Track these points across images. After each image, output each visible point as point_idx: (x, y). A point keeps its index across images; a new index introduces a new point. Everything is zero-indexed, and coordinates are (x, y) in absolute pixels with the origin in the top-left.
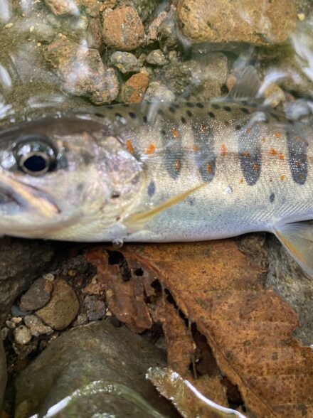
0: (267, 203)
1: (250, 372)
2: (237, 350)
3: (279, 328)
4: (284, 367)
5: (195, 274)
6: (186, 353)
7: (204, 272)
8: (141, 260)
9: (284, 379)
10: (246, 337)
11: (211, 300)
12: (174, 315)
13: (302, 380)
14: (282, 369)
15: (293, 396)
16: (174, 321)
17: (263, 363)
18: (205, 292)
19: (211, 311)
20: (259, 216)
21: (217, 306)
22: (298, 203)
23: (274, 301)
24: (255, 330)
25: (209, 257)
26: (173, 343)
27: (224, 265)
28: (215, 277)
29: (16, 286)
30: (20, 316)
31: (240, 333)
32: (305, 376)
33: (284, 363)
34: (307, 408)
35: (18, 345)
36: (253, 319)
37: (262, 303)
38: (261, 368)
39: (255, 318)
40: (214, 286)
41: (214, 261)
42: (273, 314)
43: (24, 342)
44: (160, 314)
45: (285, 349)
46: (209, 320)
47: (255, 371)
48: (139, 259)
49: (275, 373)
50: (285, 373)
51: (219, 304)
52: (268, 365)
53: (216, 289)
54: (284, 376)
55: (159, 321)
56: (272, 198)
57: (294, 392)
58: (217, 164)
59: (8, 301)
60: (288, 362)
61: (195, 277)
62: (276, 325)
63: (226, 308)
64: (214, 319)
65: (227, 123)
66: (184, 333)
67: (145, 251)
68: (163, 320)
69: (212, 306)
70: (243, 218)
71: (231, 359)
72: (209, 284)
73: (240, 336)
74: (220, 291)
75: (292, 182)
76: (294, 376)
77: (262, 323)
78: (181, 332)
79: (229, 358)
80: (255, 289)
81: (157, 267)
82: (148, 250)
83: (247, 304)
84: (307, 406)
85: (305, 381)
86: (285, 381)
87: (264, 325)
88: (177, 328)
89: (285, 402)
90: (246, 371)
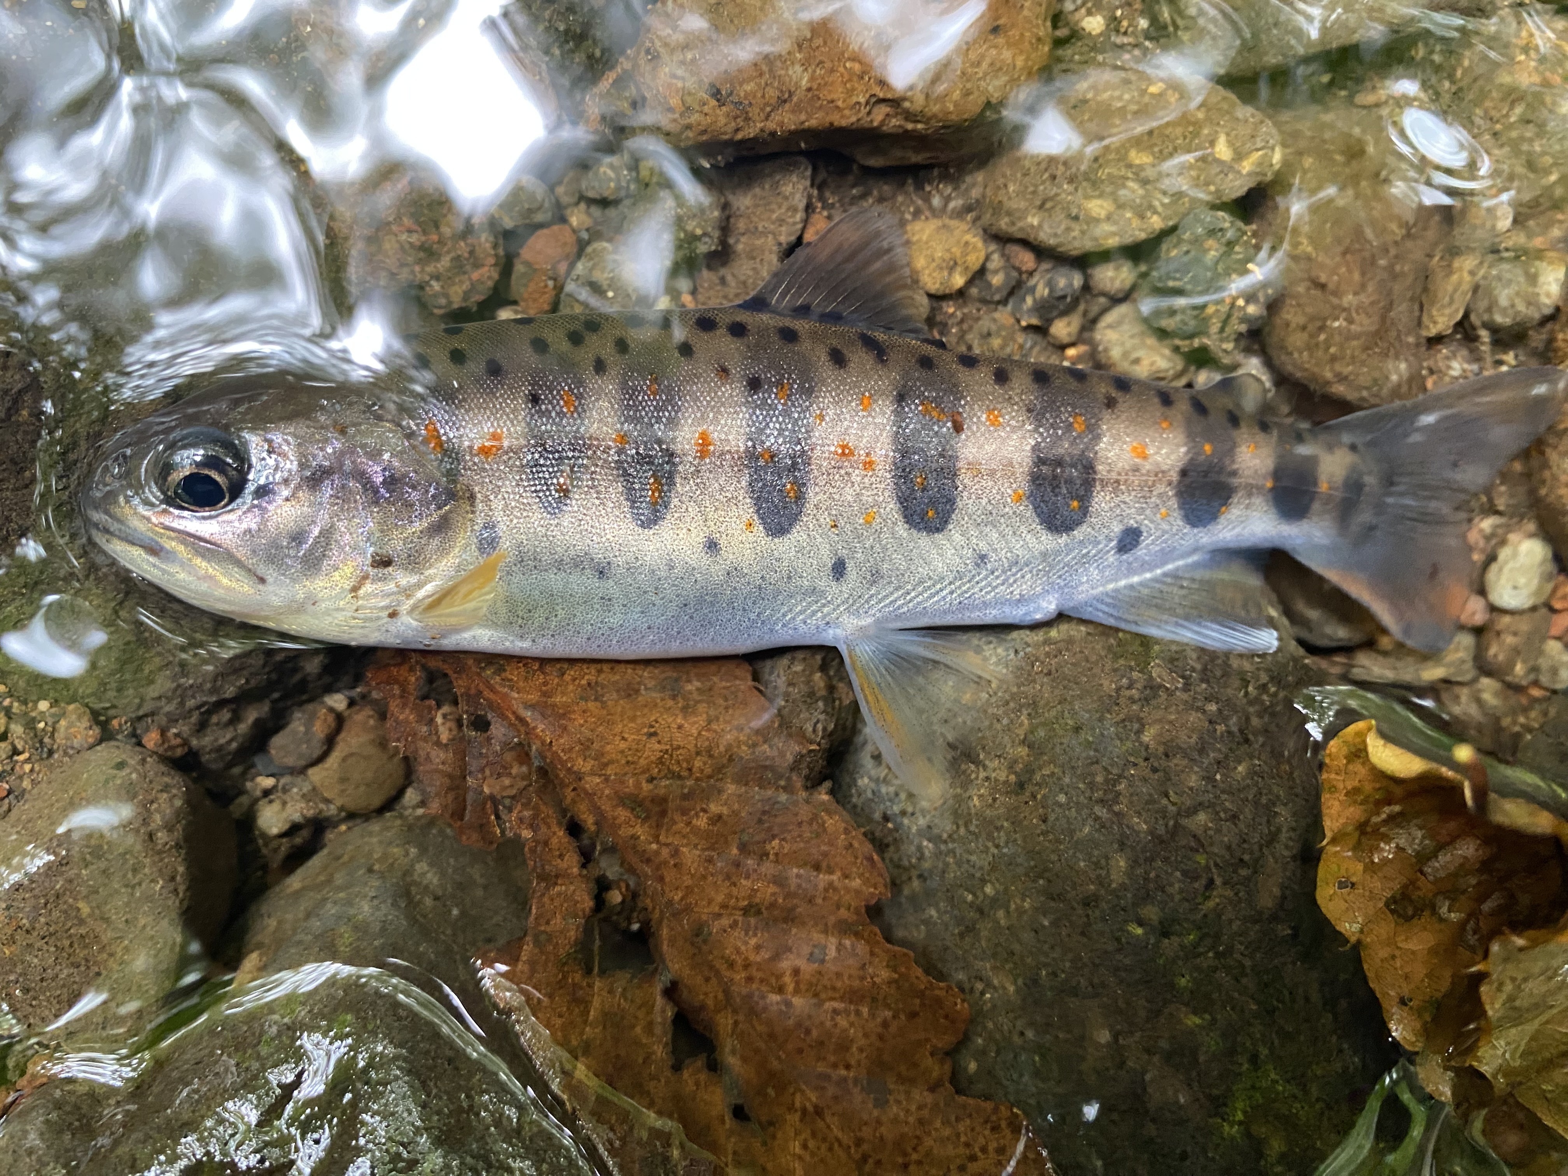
0: (824, 582)
1: (750, 979)
2: (725, 922)
3: (835, 889)
4: (839, 984)
5: (623, 739)
6: (576, 916)
7: (651, 735)
8: (491, 696)
9: (835, 1012)
10: (750, 897)
11: (664, 800)
12: (555, 828)
13: (885, 1024)
14: (834, 988)
15: (854, 1056)
16: (554, 841)
17: (786, 964)
18: (651, 780)
19: (658, 826)
20: (801, 612)
21: (677, 817)
22: (921, 582)
23: (829, 822)
24: (775, 883)
25: (674, 697)
26: (547, 888)
27: (709, 722)
28: (679, 747)
29: (252, 715)
30: (272, 775)
31: (735, 884)
32: (894, 1017)
33: (838, 975)
34: (890, 1092)
35: (264, 835)
36: (771, 857)
37: (800, 824)
38: (779, 977)
39: (776, 854)
40: (676, 768)
41: (685, 710)
42: (825, 855)
43: (275, 831)
44: (521, 820)
45: (847, 943)
46: (654, 846)
47: (762, 981)
48: (487, 693)
49: (816, 995)
50: (842, 999)
51: (684, 812)
52: (796, 972)
53: (680, 777)
54: (836, 1005)
55: (518, 836)
56: (839, 569)
57: (861, 1050)
58: (678, 480)
59: (234, 745)
60: (850, 976)
61: (623, 745)
62: (831, 884)
63: (702, 822)
64: (667, 845)
65: (724, 371)
66: (575, 870)
67: (507, 675)
68: (527, 834)
69: (663, 813)
70: (753, 616)
71: (705, 941)
72: (660, 761)
73: (735, 891)
74: (690, 783)
75: (902, 529)
76: (865, 1010)
77: (795, 870)
78: (570, 867)
79: (700, 939)
80: (785, 788)
81: (528, 714)
82: (514, 673)
83: (760, 821)
84: (892, 1087)
85: (893, 1029)
86: (838, 1019)
87: (798, 876)
88: (561, 856)
89: (835, 1066)
90: (739, 976)
